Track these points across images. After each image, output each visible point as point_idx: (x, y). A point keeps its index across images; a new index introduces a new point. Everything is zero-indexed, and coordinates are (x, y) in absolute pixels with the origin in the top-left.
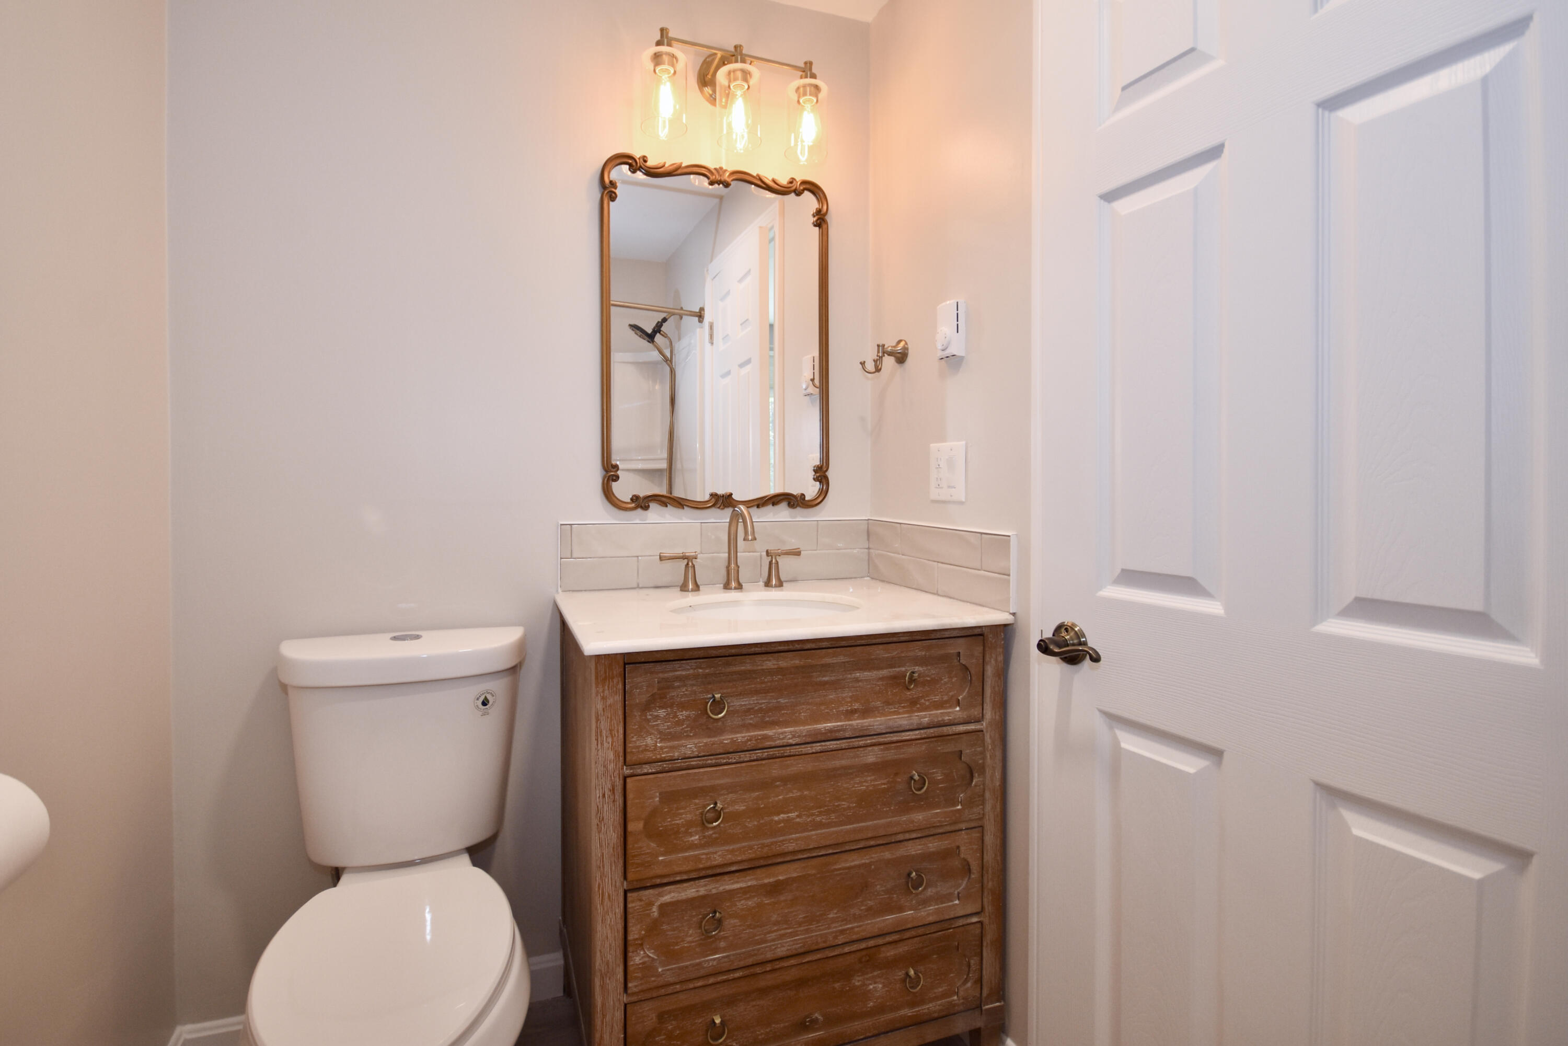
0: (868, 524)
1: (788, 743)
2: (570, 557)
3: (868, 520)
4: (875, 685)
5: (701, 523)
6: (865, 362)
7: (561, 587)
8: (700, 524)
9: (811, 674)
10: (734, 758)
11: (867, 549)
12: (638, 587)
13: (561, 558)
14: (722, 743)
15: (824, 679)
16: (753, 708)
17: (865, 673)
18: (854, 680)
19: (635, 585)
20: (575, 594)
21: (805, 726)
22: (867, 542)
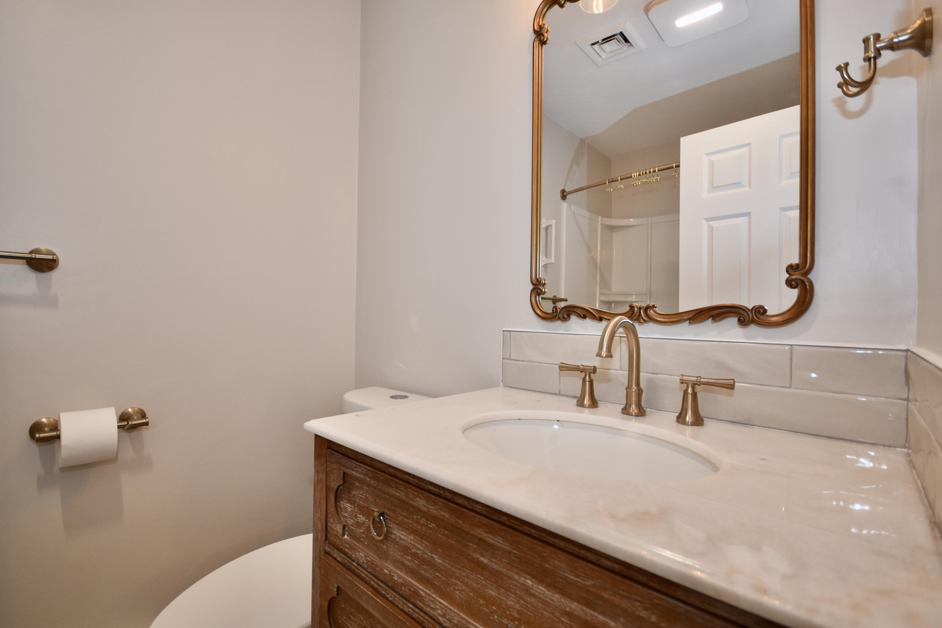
0: (906, 357)
1: (438, 618)
2: (509, 358)
3: (907, 351)
4: (559, 619)
5: (621, 337)
6: (847, 65)
7: (502, 382)
8: (619, 338)
9: (468, 543)
10: (391, 595)
11: (904, 400)
12: (559, 394)
13: (503, 359)
14: (383, 570)
15: (482, 559)
16: (410, 549)
17: (540, 587)
18: (524, 587)
19: (557, 392)
20: (512, 389)
21: (460, 612)
22: (906, 388)
